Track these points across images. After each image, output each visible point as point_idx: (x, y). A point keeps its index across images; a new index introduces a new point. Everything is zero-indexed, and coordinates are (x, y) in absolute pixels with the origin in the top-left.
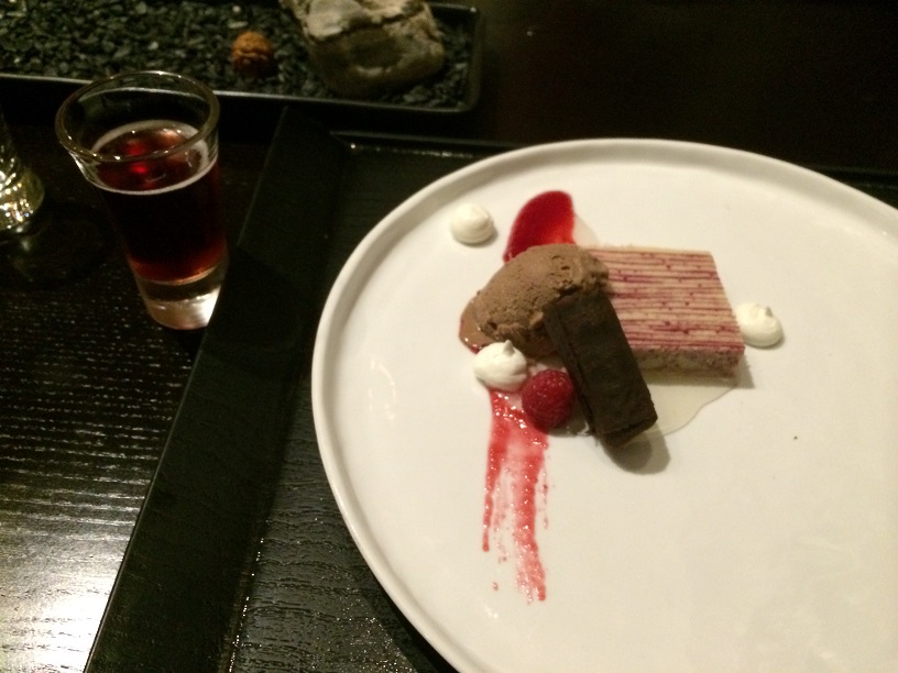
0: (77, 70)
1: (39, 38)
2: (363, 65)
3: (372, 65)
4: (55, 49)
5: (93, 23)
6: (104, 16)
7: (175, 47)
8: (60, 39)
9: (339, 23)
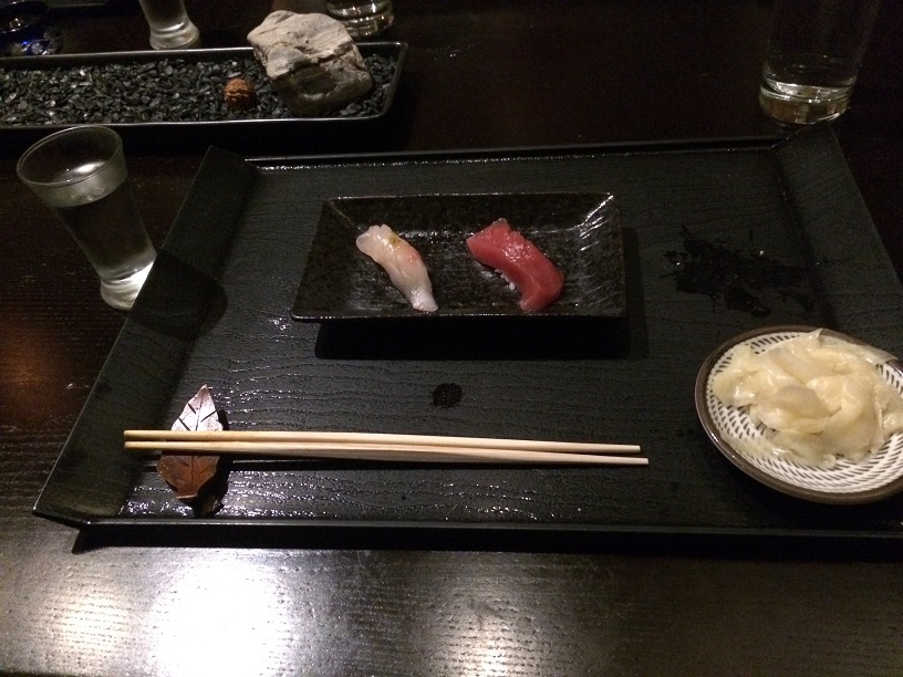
0: (123, 117)
1: (100, 98)
2: (308, 93)
3: (315, 93)
4: (110, 105)
5: (137, 85)
6: (144, 79)
7: (190, 95)
8: (114, 98)
9: (287, 65)
